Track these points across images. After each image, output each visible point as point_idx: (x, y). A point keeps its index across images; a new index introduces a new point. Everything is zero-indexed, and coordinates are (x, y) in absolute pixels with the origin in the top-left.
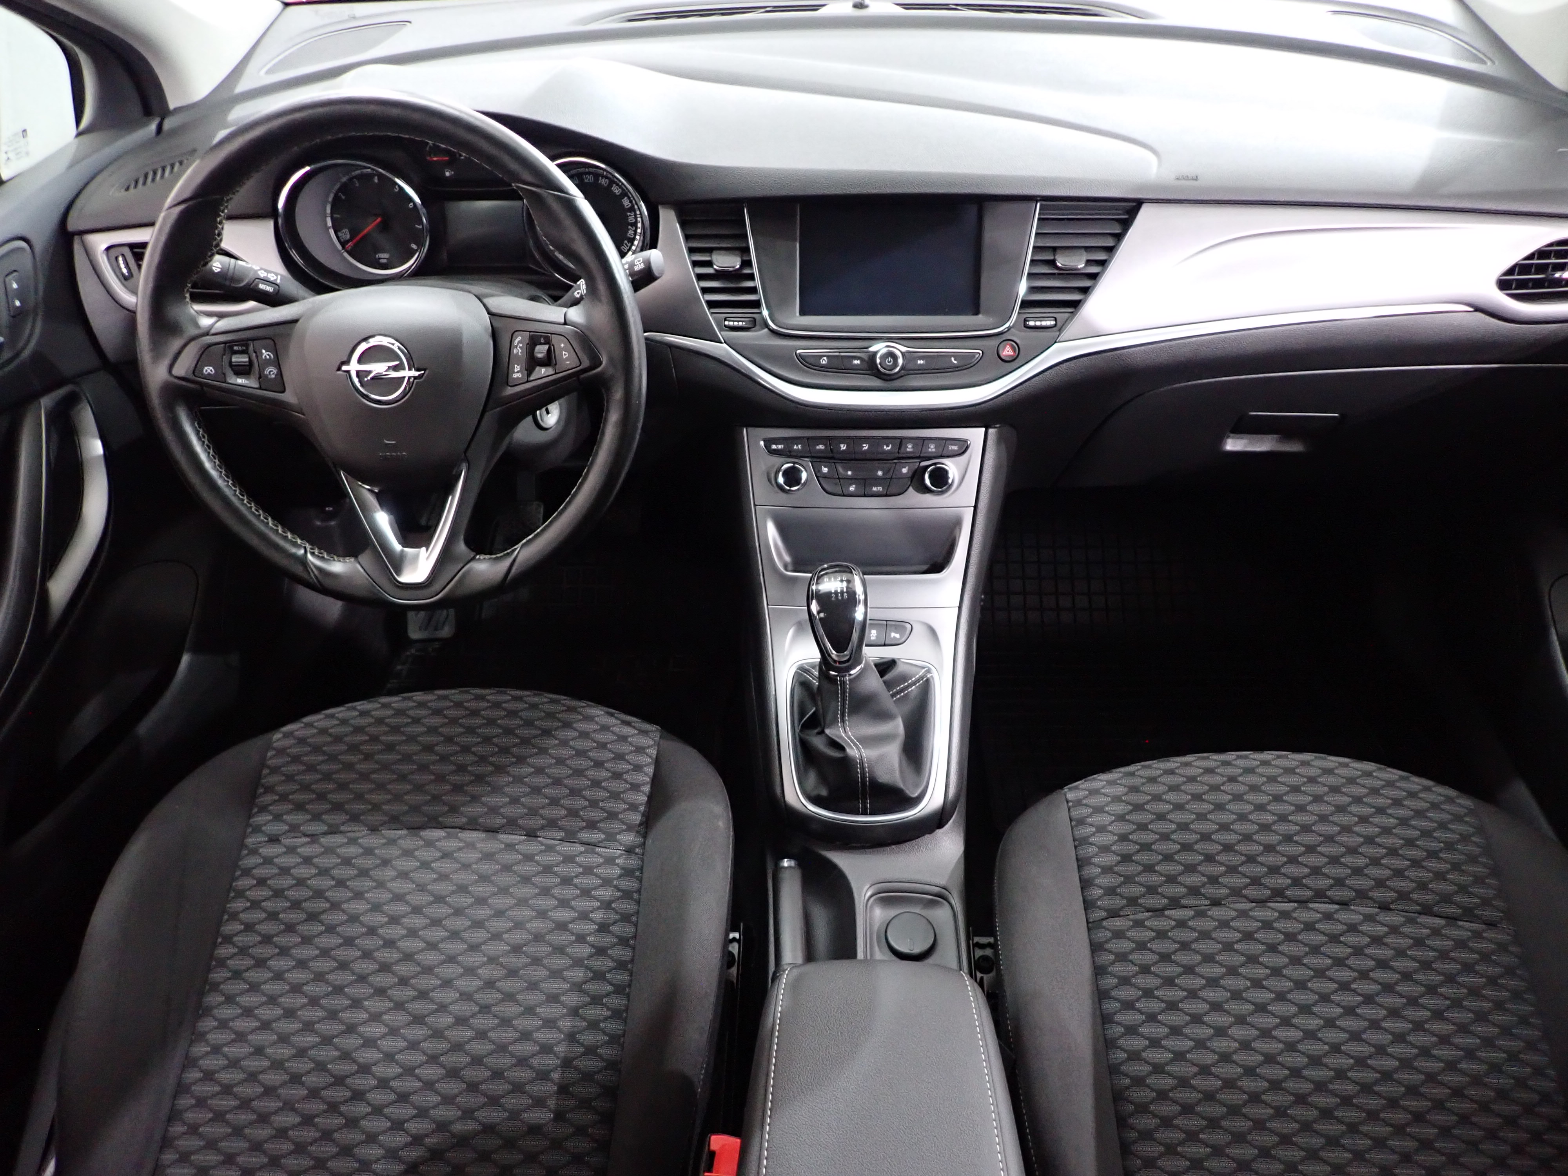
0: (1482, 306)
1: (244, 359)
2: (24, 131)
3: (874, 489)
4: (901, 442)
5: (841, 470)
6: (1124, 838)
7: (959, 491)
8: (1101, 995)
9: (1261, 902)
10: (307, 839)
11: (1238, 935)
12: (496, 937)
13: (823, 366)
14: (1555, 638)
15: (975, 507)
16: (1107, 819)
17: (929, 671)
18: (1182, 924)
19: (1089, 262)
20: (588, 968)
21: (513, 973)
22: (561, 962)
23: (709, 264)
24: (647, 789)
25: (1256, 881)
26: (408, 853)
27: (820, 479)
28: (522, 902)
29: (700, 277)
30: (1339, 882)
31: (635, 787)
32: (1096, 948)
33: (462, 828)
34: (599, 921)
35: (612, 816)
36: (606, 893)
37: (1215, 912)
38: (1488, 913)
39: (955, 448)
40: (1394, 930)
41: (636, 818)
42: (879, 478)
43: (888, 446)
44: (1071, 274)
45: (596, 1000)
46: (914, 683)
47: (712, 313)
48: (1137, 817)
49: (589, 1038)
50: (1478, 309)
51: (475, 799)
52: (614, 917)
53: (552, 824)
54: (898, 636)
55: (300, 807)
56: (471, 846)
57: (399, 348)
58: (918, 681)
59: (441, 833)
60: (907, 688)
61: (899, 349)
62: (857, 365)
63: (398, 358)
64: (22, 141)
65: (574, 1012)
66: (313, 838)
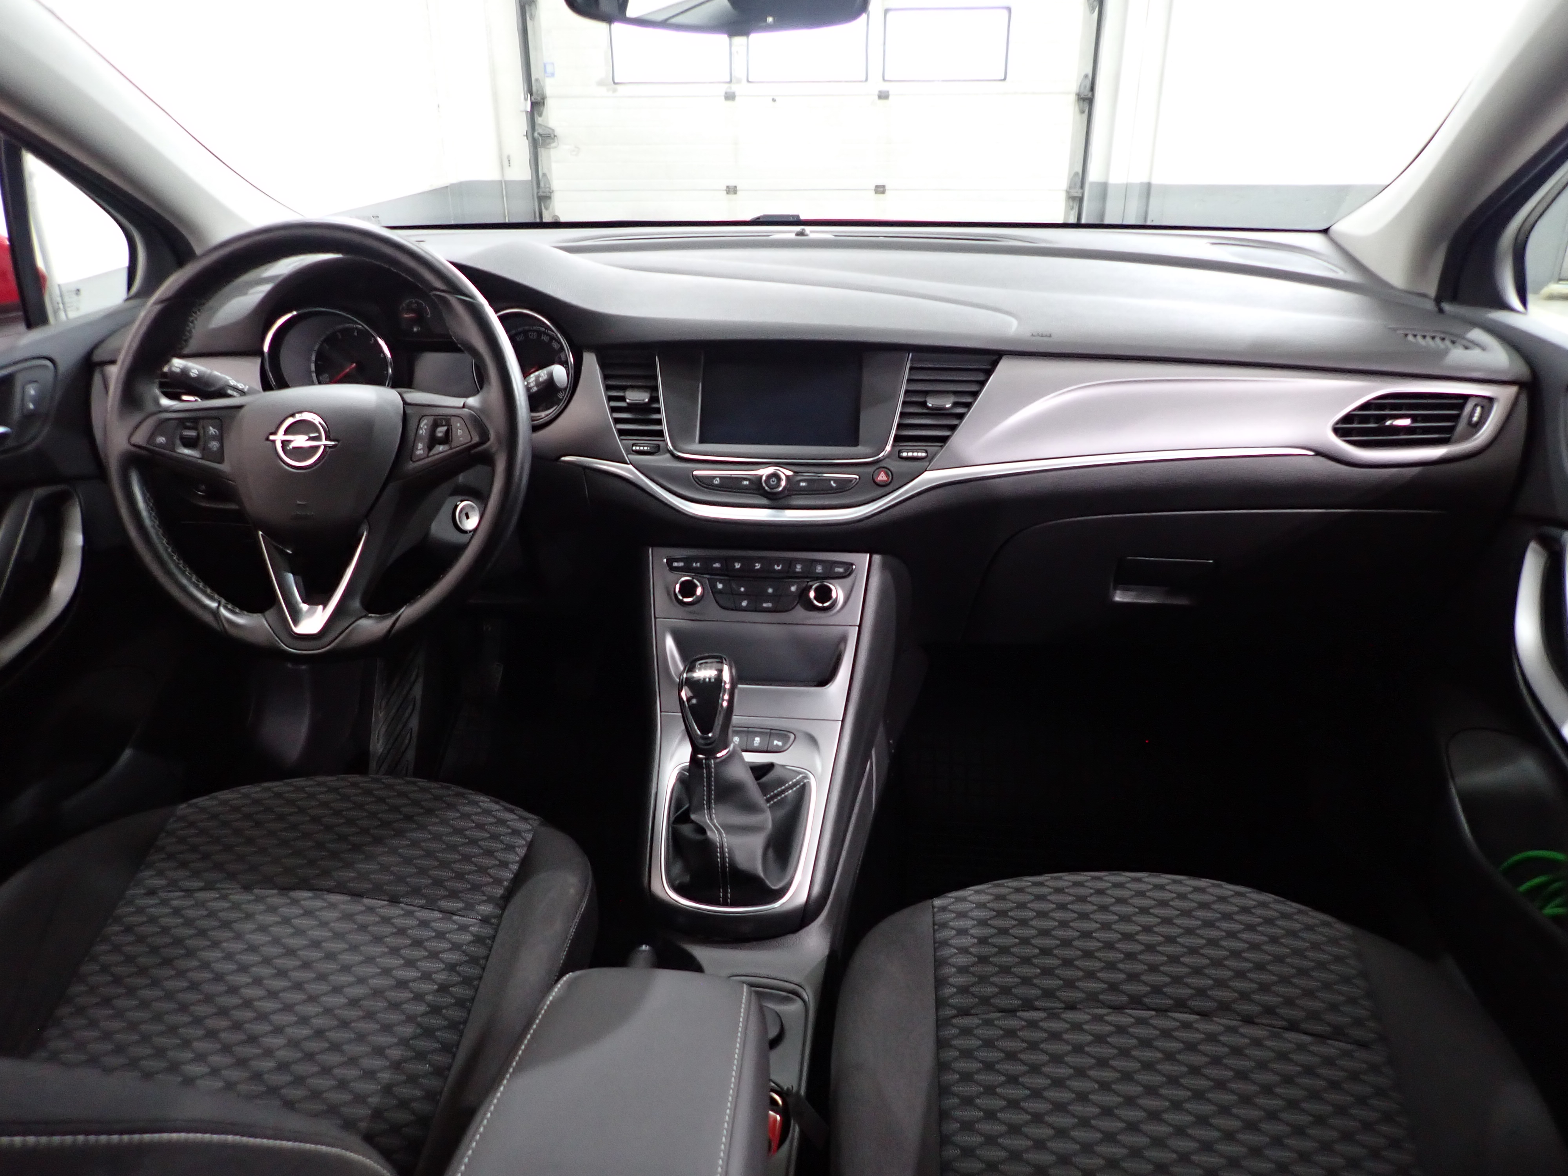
0: (1321, 450)
1: (193, 433)
2: (78, 290)
3: (765, 605)
4: (790, 564)
5: (734, 586)
6: (983, 941)
7: (844, 611)
8: (941, 1090)
9: (1118, 1008)
10: (182, 894)
11: (1089, 1038)
12: (337, 990)
13: (716, 485)
14: (1454, 791)
15: (860, 626)
16: (969, 923)
17: (806, 777)
18: (1032, 1024)
19: (956, 404)
20: (419, 1025)
21: (345, 1024)
22: (393, 1017)
23: (623, 399)
24: (515, 867)
25: (1113, 987)
26: (272, 909)
27: (716, 595)
28: (370, 960)
29: (613, 410)
30: (1201, 992)
31: (504, 864)
32: (941, 1044)
33: (330, 891)
34: (439, 981)
35: (476, 888)
36: (452, 957)
37: (1070, 1015)
38: (1357, 1033)
39: (841, 570)
40: (1257, 1043)
41: (499, 892)
42: (770, 595)
43: (778, 566)
44: (939, 412)
45: (421, 1056)
46: (791, 787)
47: (621, 440)
48: (1000, 923)
49: (406, 1091)
50: (1318, 453)
51: (348, 865)
52: (456, 979)
53: (416, 891)
54: (780, 744)
55: (183, 865)
56: (332, 906)
57: (320, 423)
58: (795, 785)
59: (309, 894)
60: (783, 791)
61: (785, 473)
62: (746, 485)
63: (318, 431)
64: (75, 298)
65: (396, 1066)
66: (189, 892)
